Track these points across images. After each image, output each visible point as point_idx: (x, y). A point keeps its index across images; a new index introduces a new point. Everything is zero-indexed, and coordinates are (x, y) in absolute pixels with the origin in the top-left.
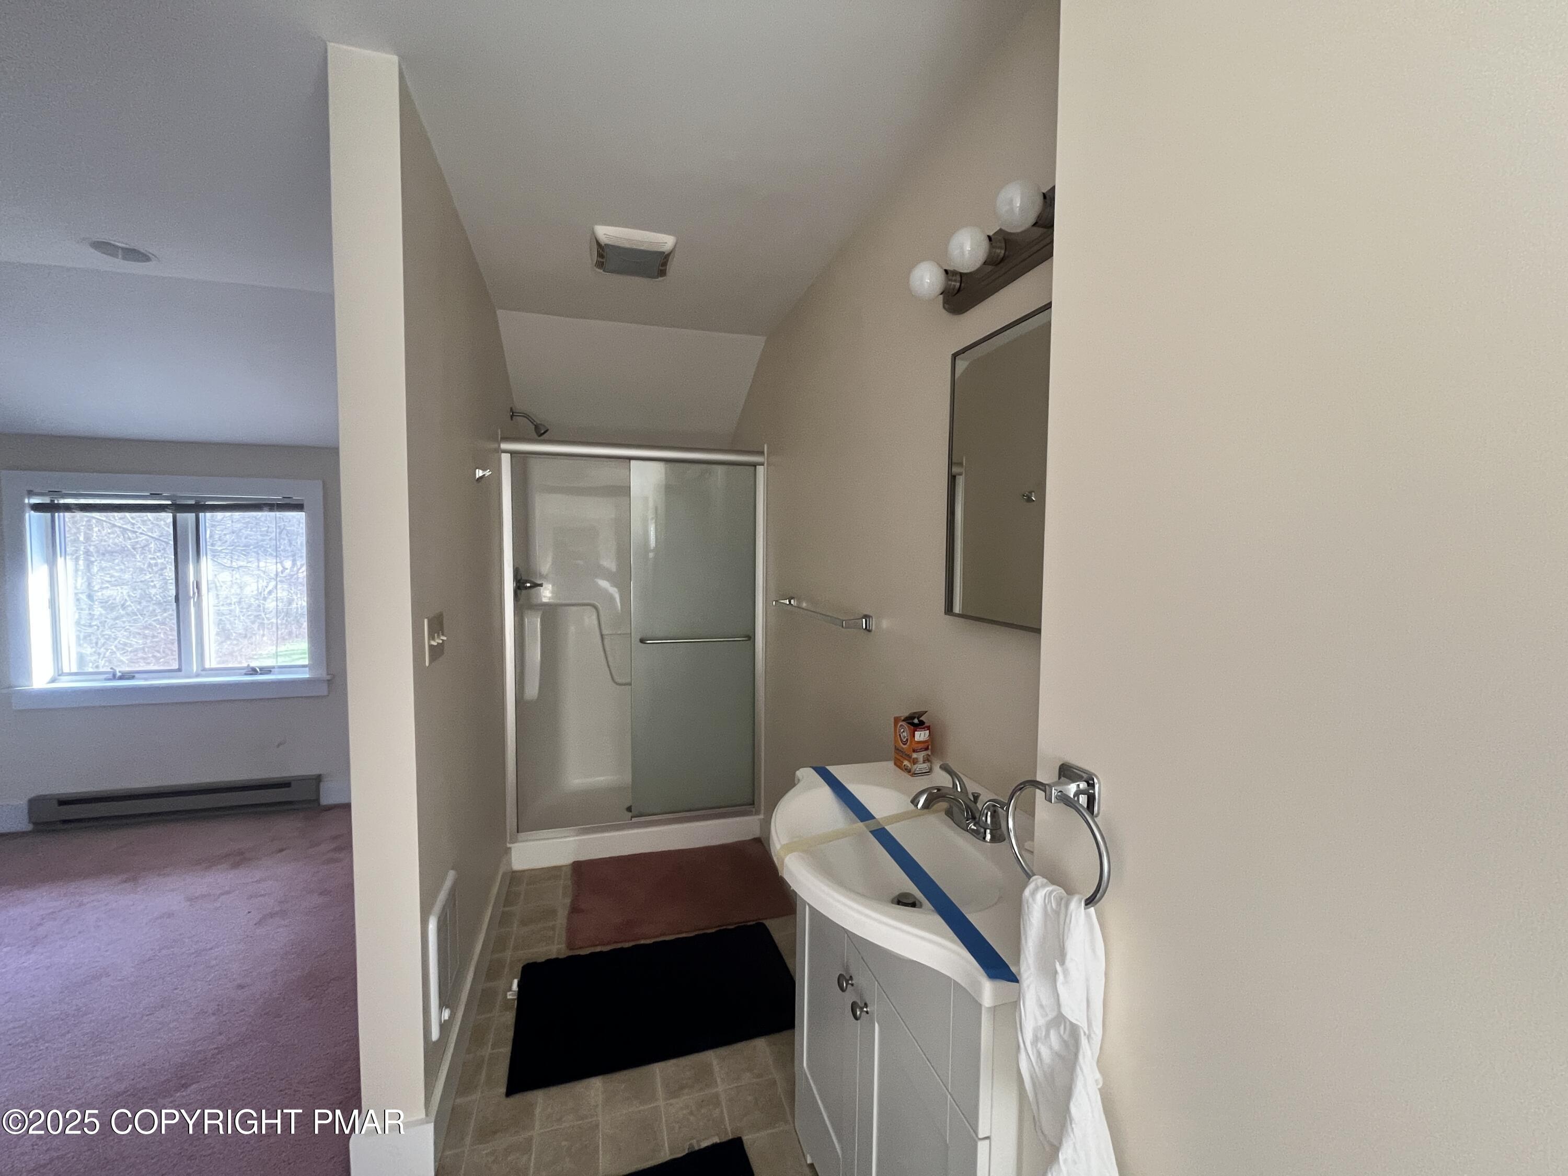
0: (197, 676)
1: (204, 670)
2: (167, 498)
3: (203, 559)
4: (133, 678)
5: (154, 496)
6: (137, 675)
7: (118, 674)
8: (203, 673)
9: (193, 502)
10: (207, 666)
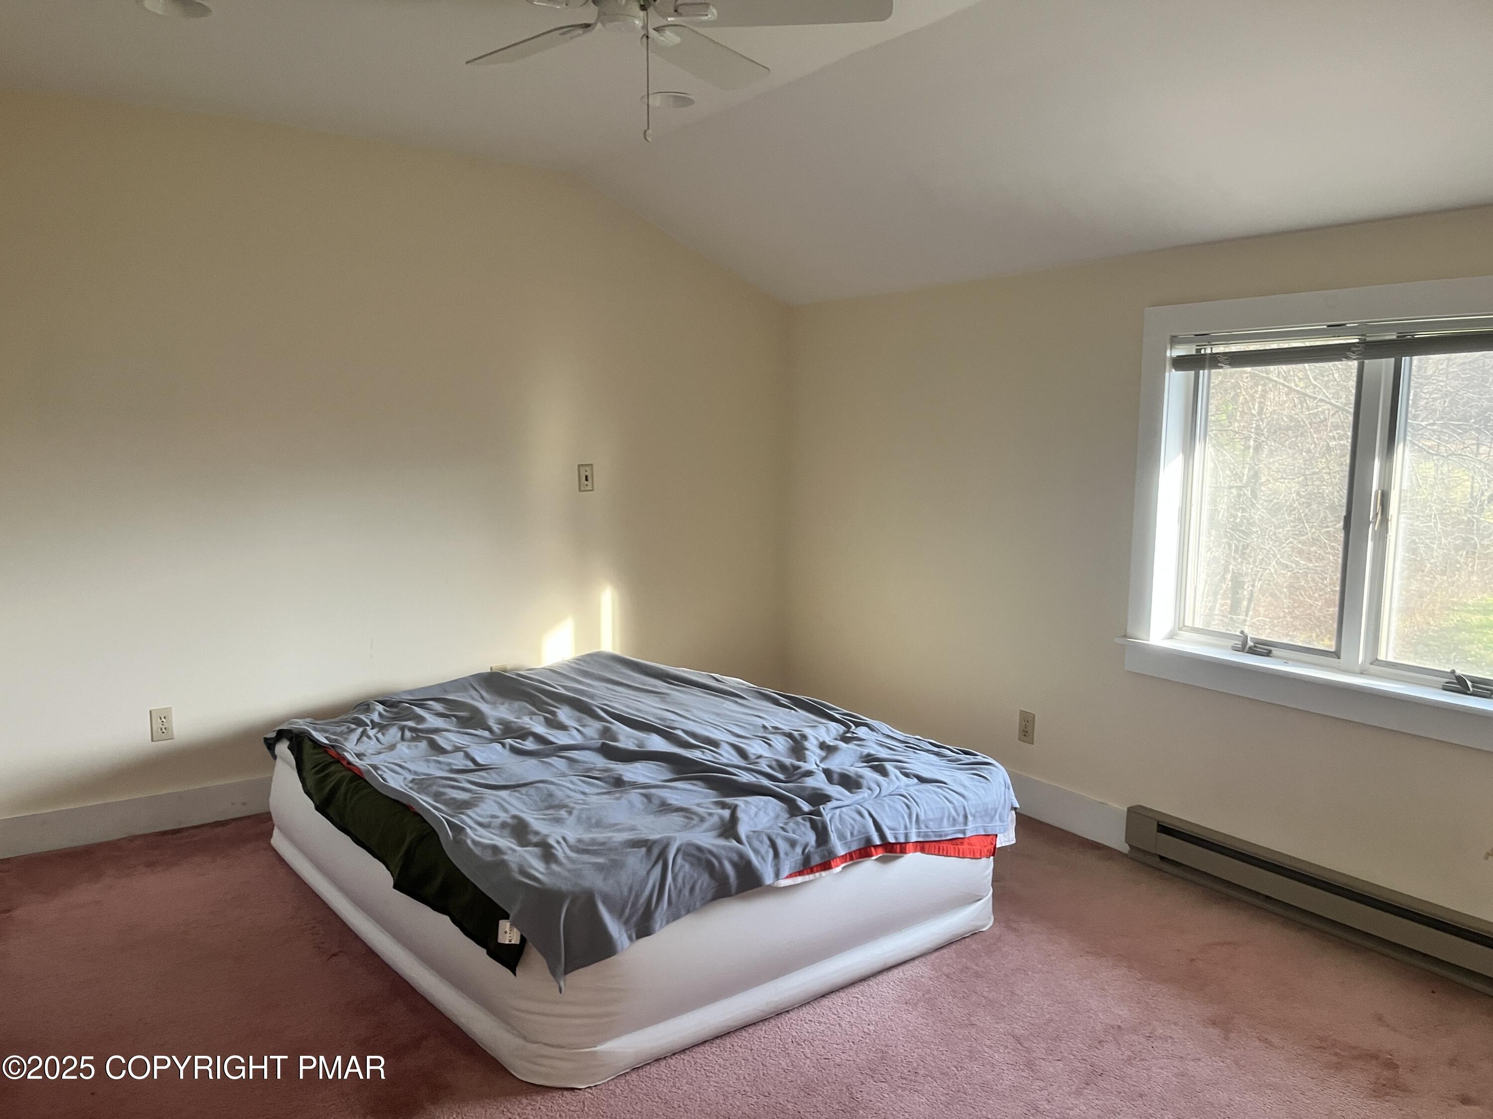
0: (1362, 673)
1: (1376, 662)
2: (1351, 332)
3: (1399, 449)
4: (1268, 654)
5: (1336, 328)
6: (1276, 651)
7: (1250, 643)
8: (1374, 668)
9: (1393, 336)
10: (1382, 657)
